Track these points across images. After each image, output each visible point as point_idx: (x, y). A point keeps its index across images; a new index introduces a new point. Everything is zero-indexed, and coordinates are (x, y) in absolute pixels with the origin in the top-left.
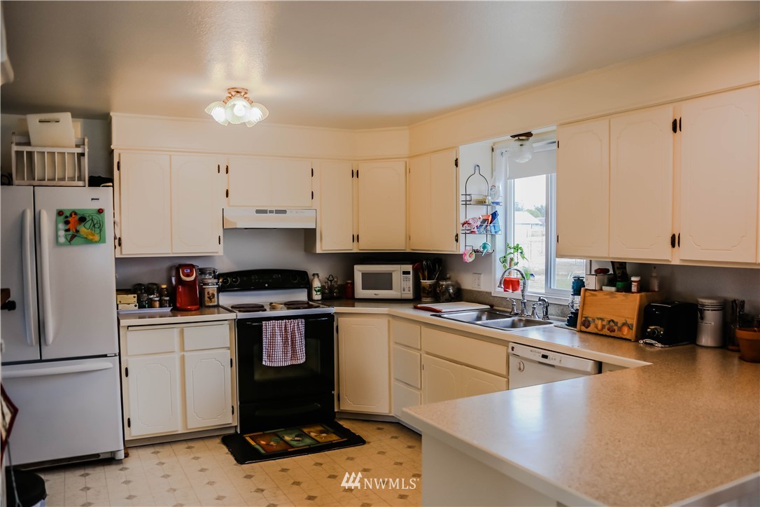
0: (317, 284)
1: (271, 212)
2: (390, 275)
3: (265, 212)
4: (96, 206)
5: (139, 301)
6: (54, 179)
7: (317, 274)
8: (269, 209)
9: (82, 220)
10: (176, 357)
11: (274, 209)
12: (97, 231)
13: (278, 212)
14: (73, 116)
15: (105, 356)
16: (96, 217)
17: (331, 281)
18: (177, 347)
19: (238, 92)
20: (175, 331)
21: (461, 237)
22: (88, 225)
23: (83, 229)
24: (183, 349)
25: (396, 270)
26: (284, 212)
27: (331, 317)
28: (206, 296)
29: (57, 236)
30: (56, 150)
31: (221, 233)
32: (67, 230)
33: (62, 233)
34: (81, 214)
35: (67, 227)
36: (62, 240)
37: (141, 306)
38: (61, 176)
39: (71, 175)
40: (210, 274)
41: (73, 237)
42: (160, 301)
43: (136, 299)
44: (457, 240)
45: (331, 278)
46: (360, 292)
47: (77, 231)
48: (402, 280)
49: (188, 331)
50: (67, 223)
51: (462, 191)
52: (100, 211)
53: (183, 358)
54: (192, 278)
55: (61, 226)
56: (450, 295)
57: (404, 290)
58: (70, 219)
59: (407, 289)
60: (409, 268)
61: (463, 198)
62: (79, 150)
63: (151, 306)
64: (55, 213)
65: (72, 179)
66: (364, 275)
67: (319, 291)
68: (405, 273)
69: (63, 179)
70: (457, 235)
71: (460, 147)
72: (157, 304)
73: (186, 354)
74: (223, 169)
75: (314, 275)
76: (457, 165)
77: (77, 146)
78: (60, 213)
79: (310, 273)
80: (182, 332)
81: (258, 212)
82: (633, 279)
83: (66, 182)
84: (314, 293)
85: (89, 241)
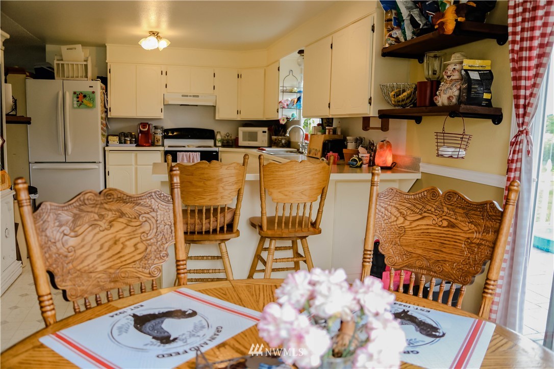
0: (218, 137)
1: (190, 96)
2: (256, 133)
3: (187, 96)
4: (91, 90)
5: (120, 139)
6: (73, 77)
7: (220, 132)
8: (189, 95)
9: (85, 96)
10: (133, 168)
11: (192, 95)
12: (92, 102)
13: (194, 96)
14: (82, 46)
15: (95, 162)
16: (92, 95)
17: (228, 136)
18: (133, 163)
19: (153, 33)
20: (133, 155)
21: (280, 110)
22: (87, 99)
23: (85, 101)
24: (136, 164)
25: (259, 130)
26: (198, 96)
27: (217, 152)
28: (156, 140)
29: (73, 104)
30: (74, 63)
31: (162, 107)
32: (78, 101)
33: (75, 102)
34: (84, 94)
35: (78, 100)
36: (75, 106)
37: (120, 142)
38: (77, 76)
39: (81, 75)
40: (160, 129)
41: (80, 104)
42: (130, 140)
43: (118, 139)
44: (278, 112)
45: (228, 135)
46: (241, 142)
47: (82, 102)
48: (262, 136)
49: (140, 155)
50: (78, 98)
51: (281, 84)
52: (93, 92)
53: (136, 169)
54: (146, 129)
55: (75, 99)
56: (282, 144)
57: (263, 141)
58: (79, 96)
59: (264, 141)
60: (266, 129)
61: (281, 88)
62: (85, 63)
63: (125, 143)
64: (73, 93)
65: (82, 77)
66: (244, 133)
67: (219, 141)
68: (264, 132)
69: (78, 77)
70: (278, 109)
71: (281, 60)
72: (129, 142)
73: (138, 166)
74: (164, 73)
75: (218, 132)
76: (279, 70)
77: (85, 61)
78: (75, 93)
79: (216, 132)
80: (136, 156)
81: (183, 96)
82: (327, 128)
83: (79, 79)
84: (217, 142)
85: (88, 107)
